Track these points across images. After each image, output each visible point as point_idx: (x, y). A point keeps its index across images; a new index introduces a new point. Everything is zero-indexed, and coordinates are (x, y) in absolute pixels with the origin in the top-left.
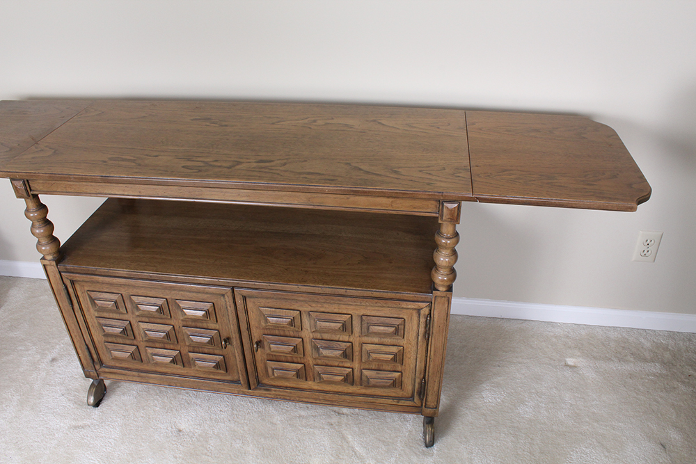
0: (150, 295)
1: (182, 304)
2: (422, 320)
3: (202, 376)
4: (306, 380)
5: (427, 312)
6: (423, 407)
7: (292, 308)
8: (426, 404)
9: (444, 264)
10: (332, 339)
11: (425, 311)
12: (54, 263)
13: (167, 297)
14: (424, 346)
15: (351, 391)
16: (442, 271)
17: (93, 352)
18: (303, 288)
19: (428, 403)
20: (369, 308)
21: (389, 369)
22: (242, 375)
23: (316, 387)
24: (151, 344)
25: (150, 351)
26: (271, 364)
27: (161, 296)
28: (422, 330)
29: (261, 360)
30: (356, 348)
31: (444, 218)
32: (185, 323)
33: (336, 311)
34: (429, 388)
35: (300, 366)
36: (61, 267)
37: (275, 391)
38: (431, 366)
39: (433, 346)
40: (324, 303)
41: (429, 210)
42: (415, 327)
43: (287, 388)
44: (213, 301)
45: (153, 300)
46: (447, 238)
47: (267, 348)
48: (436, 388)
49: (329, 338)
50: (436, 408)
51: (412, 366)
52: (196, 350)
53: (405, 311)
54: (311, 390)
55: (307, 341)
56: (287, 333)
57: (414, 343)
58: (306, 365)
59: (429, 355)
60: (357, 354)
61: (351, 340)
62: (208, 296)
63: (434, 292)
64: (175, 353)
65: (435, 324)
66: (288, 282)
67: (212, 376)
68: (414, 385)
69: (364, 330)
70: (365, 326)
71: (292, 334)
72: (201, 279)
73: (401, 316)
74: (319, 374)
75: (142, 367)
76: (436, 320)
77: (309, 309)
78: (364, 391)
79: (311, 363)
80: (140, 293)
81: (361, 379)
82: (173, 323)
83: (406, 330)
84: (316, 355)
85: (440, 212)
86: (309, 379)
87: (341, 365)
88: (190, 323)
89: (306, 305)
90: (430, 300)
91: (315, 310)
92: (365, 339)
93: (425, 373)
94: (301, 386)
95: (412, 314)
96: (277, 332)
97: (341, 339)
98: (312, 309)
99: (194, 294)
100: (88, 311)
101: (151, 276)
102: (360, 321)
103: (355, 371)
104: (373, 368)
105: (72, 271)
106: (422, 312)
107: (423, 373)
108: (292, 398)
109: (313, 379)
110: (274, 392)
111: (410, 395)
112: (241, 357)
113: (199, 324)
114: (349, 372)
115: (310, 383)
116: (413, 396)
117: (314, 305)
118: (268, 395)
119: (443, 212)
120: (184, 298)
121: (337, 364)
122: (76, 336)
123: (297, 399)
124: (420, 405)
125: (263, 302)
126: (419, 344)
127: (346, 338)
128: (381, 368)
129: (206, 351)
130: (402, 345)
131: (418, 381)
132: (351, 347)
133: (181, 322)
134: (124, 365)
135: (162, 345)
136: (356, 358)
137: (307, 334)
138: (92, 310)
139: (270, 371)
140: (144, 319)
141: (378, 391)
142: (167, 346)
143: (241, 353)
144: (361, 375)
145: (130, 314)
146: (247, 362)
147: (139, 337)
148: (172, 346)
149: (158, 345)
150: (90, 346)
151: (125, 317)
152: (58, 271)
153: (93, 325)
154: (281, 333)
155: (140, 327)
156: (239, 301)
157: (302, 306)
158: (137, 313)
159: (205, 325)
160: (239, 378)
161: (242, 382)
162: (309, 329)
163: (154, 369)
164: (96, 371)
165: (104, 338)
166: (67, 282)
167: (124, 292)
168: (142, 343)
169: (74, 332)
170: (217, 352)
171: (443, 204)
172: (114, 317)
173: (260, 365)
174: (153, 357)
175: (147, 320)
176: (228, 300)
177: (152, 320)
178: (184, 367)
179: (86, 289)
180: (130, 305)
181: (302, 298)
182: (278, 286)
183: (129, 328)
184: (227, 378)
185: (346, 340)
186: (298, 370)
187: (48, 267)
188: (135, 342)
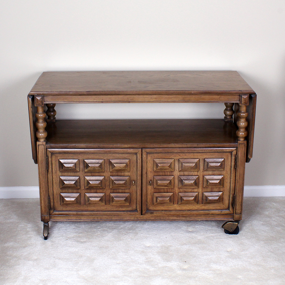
0: (96, 158)
1: (113, 161)
2: (233, 158)
3: (115, 209)
4: (174, 204)
5: (235, 153)
6: (234, 214)
7: (170, 158)
8: (235, 212)
9: (243, 126)
10: (189, 174)
11: (234, 153)
12: (45, 143)
13: (105, 158)
14: (234, 174)
15: (196, 208)
16: (242, 130)
17: (52, 201)
18: (177, 145)
19: (237, 211)
20: (208, 154)
21: (217, 191)
22: (139, 204)
23: (178, 208)
24: (89, 191)
25: (88, 195)
26: (156, 195)
27: (102, 158)
28: (233, 164)
29: (151, 193)
30: (201, 179)
31: (242, 103)
32: (112, 174)
33: (192, 157)
34: (237, 200)
35: (171, 194)
36: (48, 145)
37: (156, 213)
38: (238, 186)
39: (238, 173)
40: (187, 153)
41: (235, 100)
42: (229, 163)
43: (162, 210)
44: (130, 158)
45: (97, 161)
46: (243, 113)
47: (155, 184)
48: (240, 200)
49: (187, 174)
50: (241, 214)
51: (228, 187)
52: (115, 191)
53: (225, 154)
54: (176, 210)
55: (176, 177)
56: (166, 174)
57: (229, 172)
58: (175, 193)
59: (236, 178)
60: (201, 182)
61: (198, 174)
62: (128, 155)
63: (238, 141)
65: (239, 160)
67: (121, 209)
68: (229, 200)
69: (206, 167)
70: (206, 164)
71: (169, 173)
72: (126, 146)
73: (223, 157)
74: (181, 197)
75: (79, 208)
76: (239, 157)
77: (179, 157)
78: (204, 207)
79: (177, 192)
80: (90, 157)
82: (105, 175)
83: (225, 165)
84: (180, 186)
85: (240, 100)
86: (175, 203)
87: (192, 191)
88: (115, 174)
89: (178, 155)
90: (236, 146)
91: (182, 158)
92: (206, 173)
93: (235, 191)
94: (170, 209)
95: (228, 155)
96: (161, 174)
97: (193, 174)
98: (181, 158)
99: (121, 155)
100: (56, 173)
101: (99, 146)
102: (203, 162)
103: (200, 194)
104: (209, 191)
105: (54, 147)
106: (233, 153)
107: (234, 191)
108: (164, 218)
109: (177, 203)
111: (227, 207)
112: (140, 192)
113: (120, 174)
114: (197, 195)
115: (175, 205)
116: (228, 208)
117: (181, 155)
118: (151, 218)
119: (241, 100)
120: (114, 158)
121: (190, 190)
122: (43, 191)
123: (167, 218)
124: (233, 212)
125: (156, 155)
126: (232, 173)
127: (196, 173)
128: (213, 190)
129: (120, 191)
130: (223, 174)
131: (231, 196)
132: (198, 178)
133: (109, 173)
134: (68, 209)
135: (95, 191)
136: (201, 185)
137: (177, 173)
138: (58, 172)
139: (155, 199)
140: (88, 174)
141: (211, 206)
142: (98, 191)
143: (140, 189)
144: (203, 196)
145: (81, 172)
146: (143, 195)
147: (83, 187)
148: (101, 191)
149: (92, 191)
150: (51, 197)
151: (78, 174)
152: (45, 148)
153: (56, 182)
154: (164, 174)
155: (85, 179)
156: (144, 156)
157: (175, 156)
158: (86, 170)
159: (123, 174)
160: (137, 207)
161: (138, 210)
162: (178, 170)
163: (86, 209)
164: (50, 215)
165: (60, 191)
166: (49, 155)
167: (81, 157)
168: (83, 191)
169: (43, 189)
170: (127, 191)
171: (241, 96)
172: (71, 175)
173: (149, 197)
174: (91, 199)
175: (90, 174)
176: (138, 156)
177: (93, 174)
178: (106, 204)
179: (59, 158)
180: (82, 166)
181: (176, 151)
182: (165, 145)
183: (78, 181)
184: (130, 209)
185: (196, 175)
186: (170, 197)
187: (40, 147)
188: (79, 191)
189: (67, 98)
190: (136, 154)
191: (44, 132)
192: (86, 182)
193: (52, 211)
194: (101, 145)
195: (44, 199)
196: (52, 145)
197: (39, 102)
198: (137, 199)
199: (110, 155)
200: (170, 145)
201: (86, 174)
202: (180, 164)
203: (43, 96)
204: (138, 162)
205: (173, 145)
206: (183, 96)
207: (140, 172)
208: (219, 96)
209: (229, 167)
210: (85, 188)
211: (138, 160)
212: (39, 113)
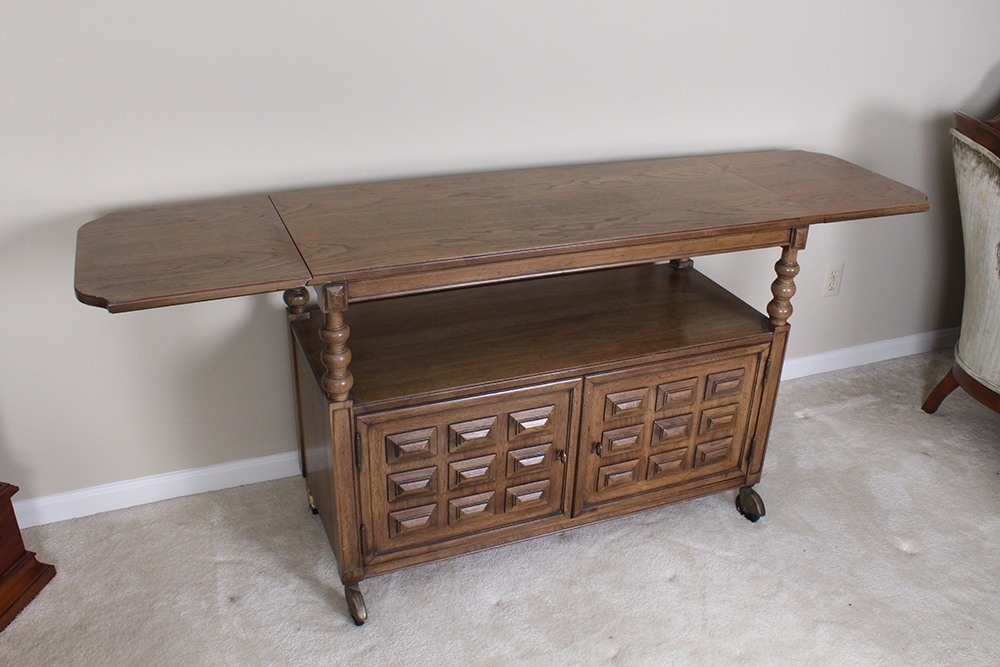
0: (477, 417)
1: (517, 417)
2: (762, 364)
3: (514, 520)
4: (638, 481)
5: (767, 354)
6: (748, 475)
7: (641, 386)
8: (750, 470)
10: (675, 414)
11: (765, 354)
12: (350, 403)
13: (498, 413)
14: (759, 396)
15: (680, 480)
16: (784, 304)
17: (369, 535)
18: (658, 357)
19: (753, 468)
20: (715, 364)
21: (724, 435)
22: (568, 497)
23: (645, 488)
24: (457, 494)
25: (456, 503)
26: (605, 470)
27: (491, 414)
28: (760, 376)
29: (593, 469)
30: (696, 419)
31: (795, 245)
32: (511, 446)
33: (684, 377)
34: (757, 447)
35: (635, 462)
36: (360, 408)
37: (602, 508)
38: (762, 419)
39: (766, 394)
40: (675, 369)
41: (781, 241)
42: (753, 377)
43: (614, 499)
44: (556, 402)
46: (791, 267)
47: (604, 449)
48: (762, 445)
49: (671, 415)
50: (760, 471)
51: (744, 425)
52: (517, 481)
53: (746, 358)
54: (641, 493)
55: (648, 425)
56: (629, 422)
57: (750, 395)
58: (642, 458)
60: (695, 426)
61: (692, 410)
62: (551, 396)
63: (776, 328)
64: (488, 496)
65: (772, 366)
66: (641, 353)
67: (528, 516)
68: (743, 450)
69: (709, 392)
70: (710, 387)
71: (634, 421)
72: (549, 375)
73: (742, 366)
74: (656, 465)
75: (434, 536)
76: (772, 361)
78: (694, 475)
79: (647, 455)
80: (463, 417)
81: (694, 459)
82: (496, 450)
84: (656, 440)
86: (640, 479)
87: (679, 446)
88: (519, 443)
89: (656, 378)
90: (771, 339)
91: (664, 382)
92: (707, 404)
93: (755, 430)
94: (630, 492)
95: (751, 360)
96: (619, 424)
97: (683, 412)
98: (661, 382)
99: (535, 399)
100: (379, 468)
101: (486, 388)
102: (705, 384)
103: (690, 449)
104: (708, 440)
105: (375, 409)
106: (763, 355)
107: (753, 430)
108: (616, 513)
109: (644, 478)
110: (600, 511)
111: (736, 464)
112: (573, 472)
113: (530, 442)
115: (640, 483)
116: (739, 465)
117: (663, 376)
118: (590, 519)
119: (794, 239)
120: (519, 409)
121: (672, 448)
124: (745, 473)
125: (611, 386)
126: (755, 395)
127: (688, 409)
128: (715, 438)
129: (529, 478)
130: (738, 401)
131: (747, 442)
132: (691, 420)
133: (507, 445)
134: (408, 542)
135: (472, 490)
136: (694, 432)
137: (650, 416)
138: (384, 465)
139: (601, 481)
140: (457, 457)
141: (707, 470)
142: (479, 489)
143: (574, 466)
144: (695, 453)
145: (440, 454)
146: (578, 477)
147: (443, 488)
148: (486, 487)
149: (466, 492)
150: (368, 526)
151: (432, 461)
152: (352, 416)
153: (378, 491)
154: (623, 423)
155: (451, 470)
156: (588, 392)
157: (651, 381)
158: (453, 449)
159: (537, 440)
160: (562, 504)
161: (566, 509)
162: (653, 409)
163: (450, 533)
164: (364, 566)
165: (389, 507)
166: (363, 429)
167: (441, 422)
168: (444, 496)
169: (345, 512)
170: (543, 475)
171: (795, 232)
172: (415, 467)
173: (590, 478)
174: (462, 510)
175: (462, 456)
176: (575, 395)
177: (469, 454)
178: (495, 513)
179: (385, 433)
180: (443, 441)
181: (656, 370)
182: (633, 361)
183: (435, 477)
184: (548, 510)
185: (687, 412)
186: (633, 469)
187: (337, 414)
188: (435, 498)
189: (409, 280)
190: (571, 391)
191: (346, 376)
192: (452, 475)
193: (369, 558)
194: (492, 384)
195: (349, 534)
196: (371, 404)
197: (336, 302)
198: (563, 489)
199: (511, 402)
200: (643, 359)
201: (451, 459)
202: (660, 397)
203: (346, 283)
204: (574, 409)
205: (649, 358)
206: (682, 243)
207: (577, 428)
208: (752, 235)
209: (750, 384)
210: (448, 487)
211: (575, 405)
212: (333, 331)
